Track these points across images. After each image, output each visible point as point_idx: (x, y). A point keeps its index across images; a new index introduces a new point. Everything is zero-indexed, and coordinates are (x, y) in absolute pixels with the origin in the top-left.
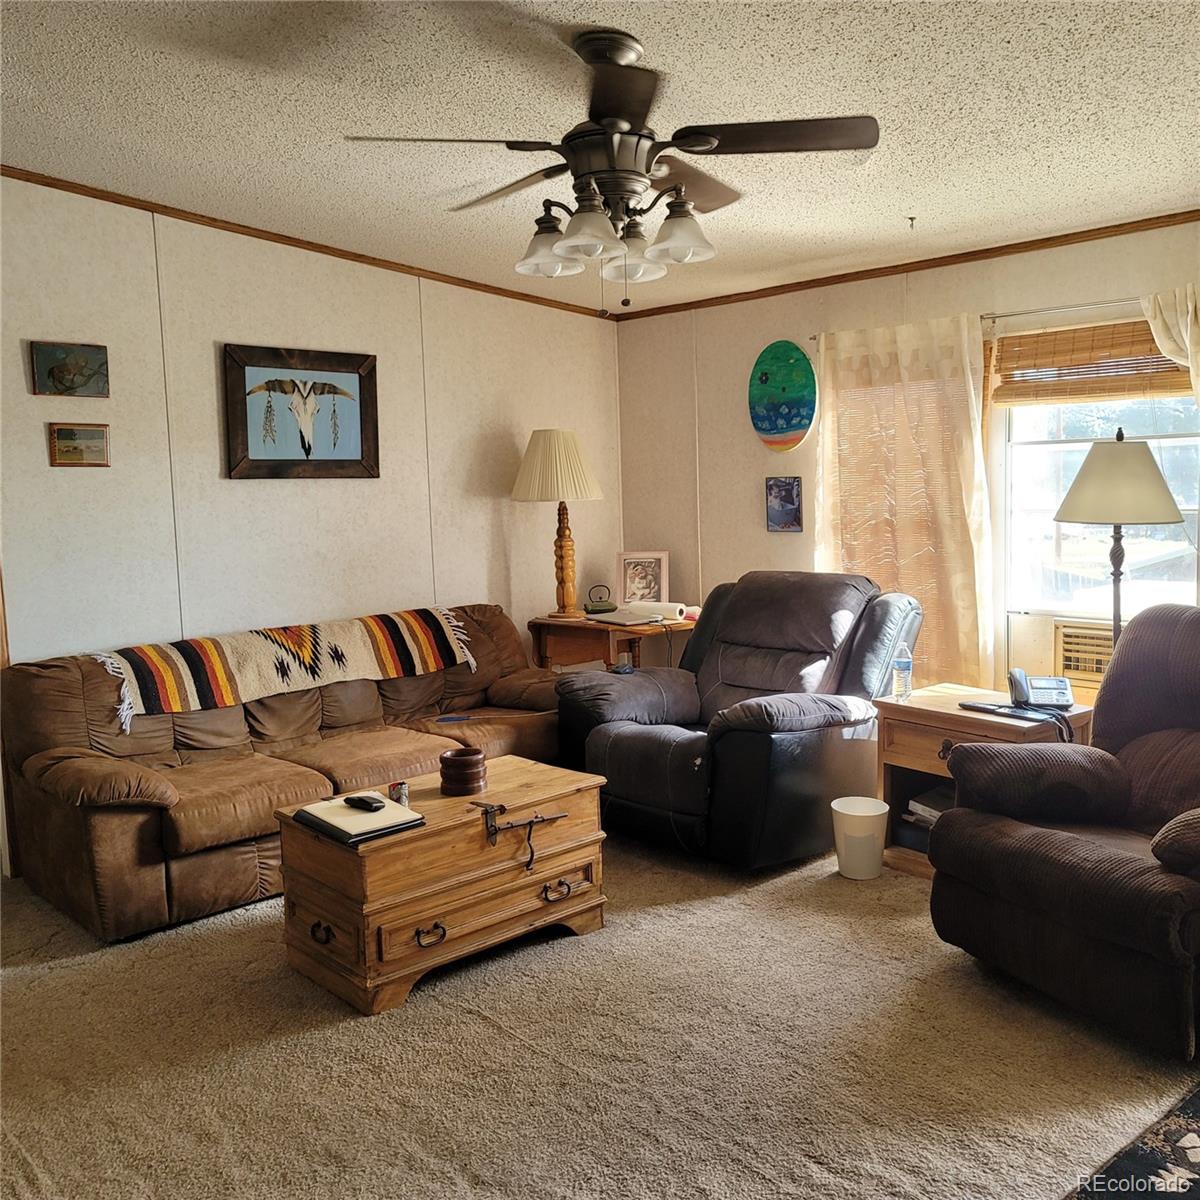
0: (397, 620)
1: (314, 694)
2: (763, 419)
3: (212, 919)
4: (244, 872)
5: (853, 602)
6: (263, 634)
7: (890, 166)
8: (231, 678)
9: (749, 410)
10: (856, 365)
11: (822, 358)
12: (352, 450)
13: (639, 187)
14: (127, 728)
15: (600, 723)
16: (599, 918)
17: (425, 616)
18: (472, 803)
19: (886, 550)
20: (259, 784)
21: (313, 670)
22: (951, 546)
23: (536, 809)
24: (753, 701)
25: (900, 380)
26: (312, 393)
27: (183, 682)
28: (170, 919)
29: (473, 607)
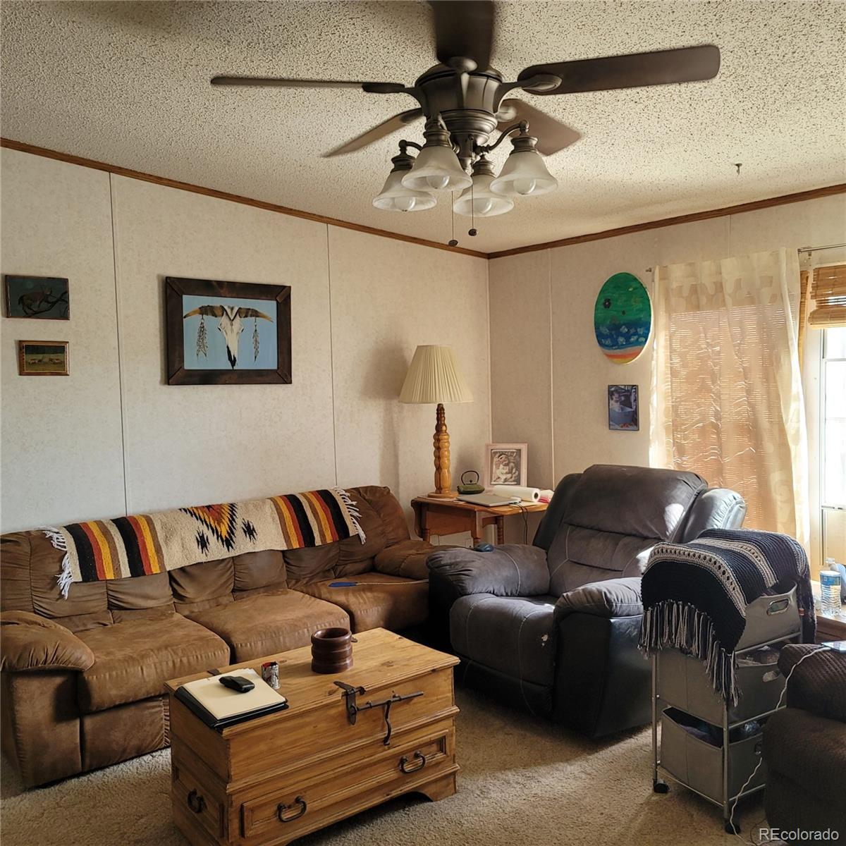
0: (302, 500)
1: (229, 562)
2: (606, 337)
3: (122, 765)
4: (151, 725)
5: (684, 496)
6: (190, 512)
7: (722, 114)
8: (158, 550)
9: (594, 330)
10: (686, 292)
11: (657, 285)
12: (269, 361)
13: (487, 126)
14: (66, 593)
15: (463, 596)
16: (452, 785)
17: (326, 497)
18: (336, 683)
19: (713, 449)
20: (166, 648)
21: (228, 543)
22: (770, 448)
23: (394, 689)
24: (593, 586)
25: (725, 305)
26: (238, 315)
27: (117, 554)
28: (82, 768)
29: (366, 489)
